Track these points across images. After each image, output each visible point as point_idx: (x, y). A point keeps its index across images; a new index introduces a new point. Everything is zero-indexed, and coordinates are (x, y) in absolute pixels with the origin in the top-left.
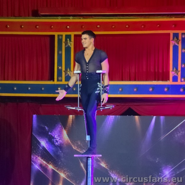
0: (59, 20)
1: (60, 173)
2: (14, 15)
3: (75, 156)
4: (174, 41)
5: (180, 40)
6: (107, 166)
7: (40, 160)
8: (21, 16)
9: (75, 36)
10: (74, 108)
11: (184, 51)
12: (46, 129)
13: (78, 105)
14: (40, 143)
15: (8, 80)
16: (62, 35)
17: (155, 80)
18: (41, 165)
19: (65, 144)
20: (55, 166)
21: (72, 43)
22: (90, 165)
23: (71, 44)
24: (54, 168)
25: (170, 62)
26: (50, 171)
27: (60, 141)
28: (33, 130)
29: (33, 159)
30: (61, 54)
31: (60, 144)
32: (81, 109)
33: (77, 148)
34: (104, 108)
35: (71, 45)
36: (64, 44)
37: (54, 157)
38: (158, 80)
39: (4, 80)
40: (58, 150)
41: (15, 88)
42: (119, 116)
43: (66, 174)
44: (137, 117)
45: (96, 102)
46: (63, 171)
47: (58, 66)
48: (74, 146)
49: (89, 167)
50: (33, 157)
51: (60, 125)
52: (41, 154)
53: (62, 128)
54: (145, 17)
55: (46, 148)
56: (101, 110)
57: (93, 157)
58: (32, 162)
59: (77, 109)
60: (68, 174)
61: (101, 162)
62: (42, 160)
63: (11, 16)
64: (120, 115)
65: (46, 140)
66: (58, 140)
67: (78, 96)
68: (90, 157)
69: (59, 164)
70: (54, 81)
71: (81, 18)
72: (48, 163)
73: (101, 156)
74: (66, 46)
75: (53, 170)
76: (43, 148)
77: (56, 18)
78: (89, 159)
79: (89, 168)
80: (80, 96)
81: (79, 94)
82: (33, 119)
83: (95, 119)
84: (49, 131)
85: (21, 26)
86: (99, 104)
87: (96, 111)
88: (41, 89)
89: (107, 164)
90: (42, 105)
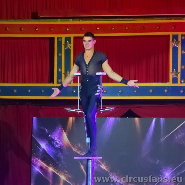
0: (59, 22)
1: (60, 176)
2: (13, 18)
3: (75, 158)
4: (174, 43)
5: (179, 42)
6: (107, 169)
7: (40, 163)
8: (20, 19)
9: (75, 38)
10: (74, 110)
11: (183, 52)
12: (46, 131)
13: (78, 107)
14: (40, 145)
15: (7, 82)
16: (61, 38)
17: (155, 82)
18: (41, 168)
19: (65, 147)
20: (56, 169)
21: (72, 45)
22: (90, 167)
23: (70, 46)
24: (54, 170)
25: (170, 64)
26: (51, 174)
27: (60, 143)
28: (33, 132)
29: (33, 161)
30: (61, 56)
31: (60, 147)
32: (81, 112)
33: (77, 151)
34: (104, 110)
35: (71, 48)
36: (63, 47)
37: (54, 159)
38: (158, 82)
39: (4, 82)
40: (59, 152)
41: (15, 91)
42: (119, 118)
43: (66, 176)
44: (137, 119)
45: (96, 104)
46: (63, 173)
47: (57, 68)
48: (74, 148)
49: (89, 169)
50: (33, 160)
51: (60, 127)
52: (41, 156)
53: (62, 131)
54: (144, 19)
55: (47, 151)
56: (101, 112)
57: (93, 159)
58: (32, 165)
59: (77, 111)
60: (68, 177)
61: (101, 165)
62: (43, 163)
63: (11, 19)
64: (121, 117)
65: (46, 143)
66: (58, 142)
67: (78, 98)
68: (90, 160)
69: (59, 166)
70: (53, 83)
71: (81, 20)
72: (48, 165)
73: (101, 158)
74: (66, 48)
75: (53, 172)
76: (44, 150)
77: (55, 20)
78: (89, 161)
79: (90, 171)
80: (80, 98)
81: (79, 96)
82: (33, 121)
83: (95, 121)
84: (49, 133)
85: (20, 29)
86: (99, 106)
87: (96, 113)
88: (41, 92)
89: (107, 166)
90: (42, 107)
